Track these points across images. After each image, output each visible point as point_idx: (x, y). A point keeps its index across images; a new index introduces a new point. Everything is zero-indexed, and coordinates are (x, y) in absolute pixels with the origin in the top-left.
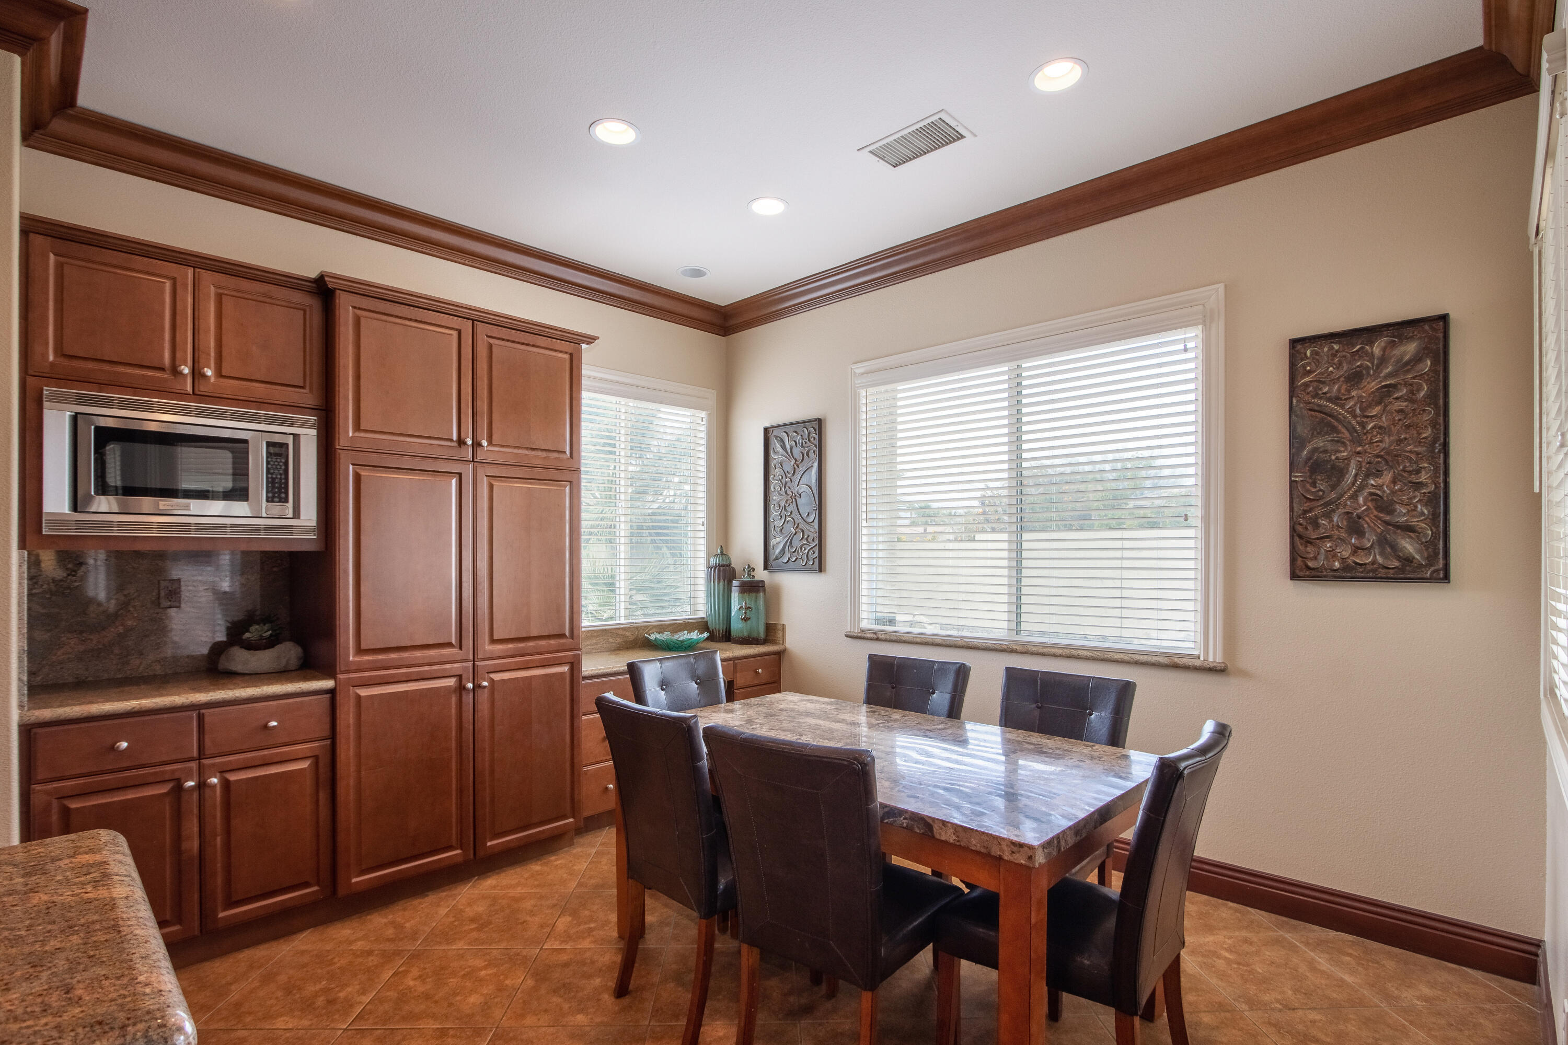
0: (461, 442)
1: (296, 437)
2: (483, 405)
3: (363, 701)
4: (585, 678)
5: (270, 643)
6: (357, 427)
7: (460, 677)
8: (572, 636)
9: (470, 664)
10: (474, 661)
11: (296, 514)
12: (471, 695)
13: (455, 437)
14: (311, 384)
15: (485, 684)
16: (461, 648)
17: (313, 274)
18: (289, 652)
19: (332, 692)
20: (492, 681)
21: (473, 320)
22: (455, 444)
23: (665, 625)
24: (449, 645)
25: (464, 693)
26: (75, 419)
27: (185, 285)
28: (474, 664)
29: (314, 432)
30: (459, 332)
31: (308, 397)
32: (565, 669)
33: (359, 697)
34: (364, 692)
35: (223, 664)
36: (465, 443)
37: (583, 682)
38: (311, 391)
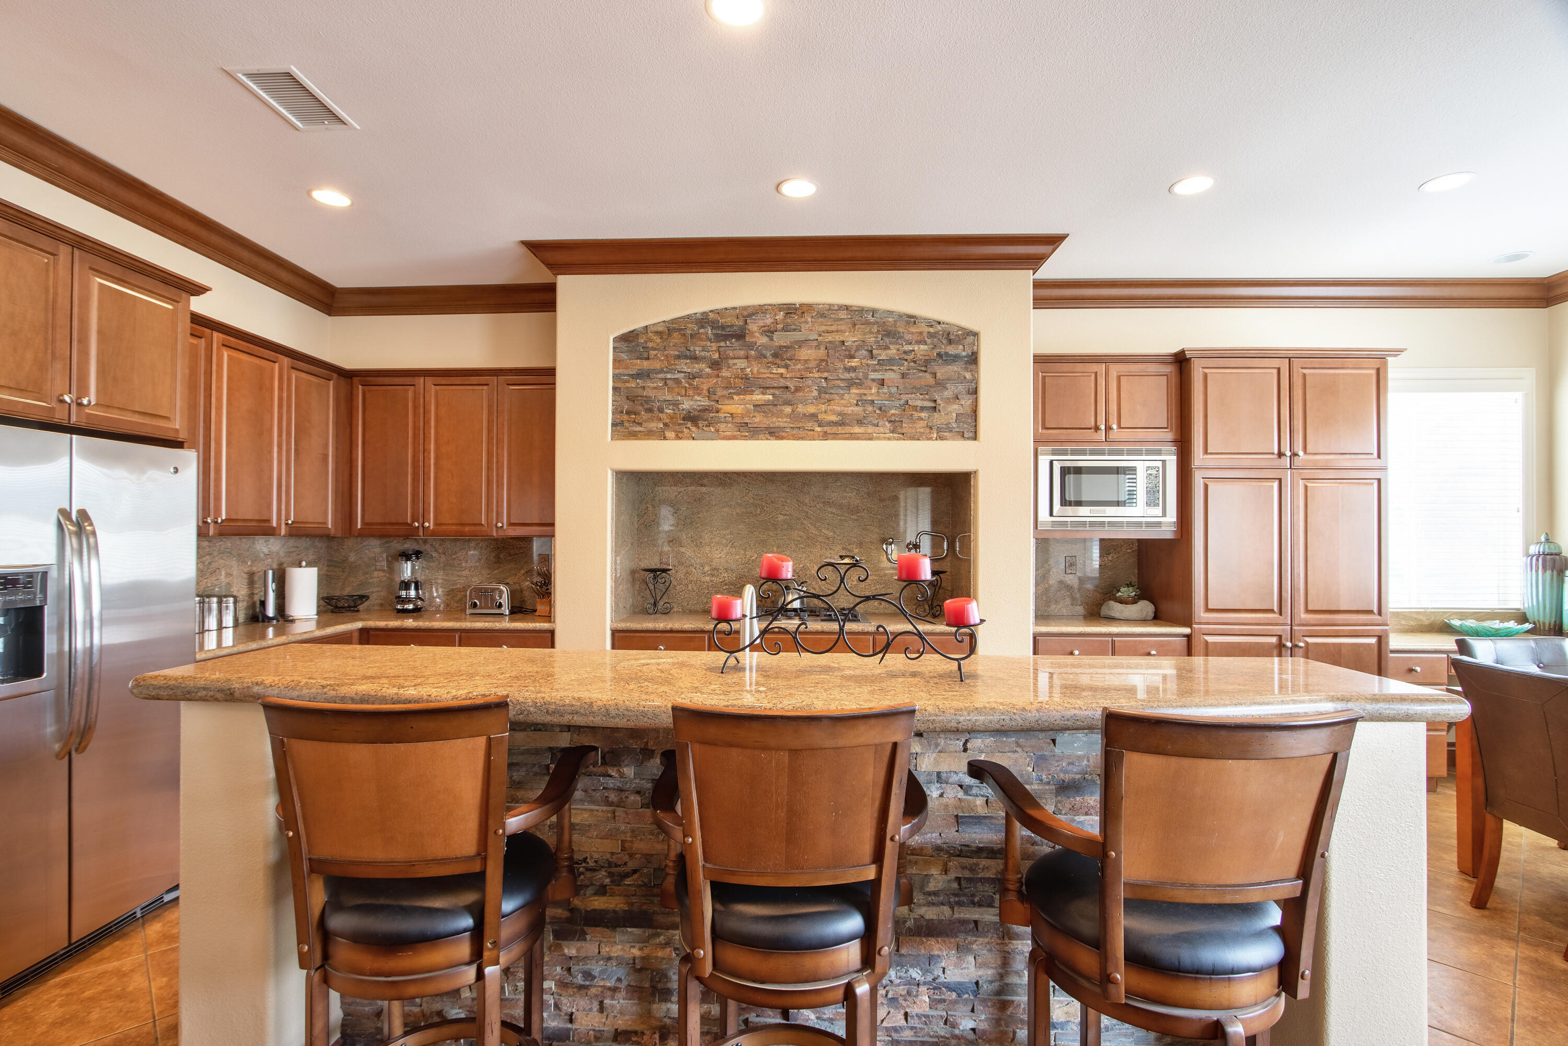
0: (1280, 454)
1: (1164, 462)
2: (1298, 424)
3: (1209, 645)
4: (1393, 652)
5: (1134, 601)
6: (1206, 452)
7: (1280, 637)
8: (1380, 613)
9: (1289, 627)
10: (1291, 625)
11: (1164, 515)
12: (1289, 651)
13: (1276, 451)
14: (1171, 424)
15: (1302, 644)
16: (1281, 614)
17: (1175, 349)
18: (1145, 608)
19: (1189, 637)
20: (1307, 643)
21: (1290, 358)
22: (1276, 456)
23: (1468, 612)
24: (1272, 611)
25: (1283, 649)
26: (1051, 463)
27: (1101, 375)
28: (1291, 628)
29: (1175, 458)
30: (1279, 370)
31: (1169, 436)
32: (1373, 641)
33: (1207, 642)
34: (1210, 639)
35: (1104, 611)
36: (1284, 455)
37: (1391, 655)
38: (1171, 430)
